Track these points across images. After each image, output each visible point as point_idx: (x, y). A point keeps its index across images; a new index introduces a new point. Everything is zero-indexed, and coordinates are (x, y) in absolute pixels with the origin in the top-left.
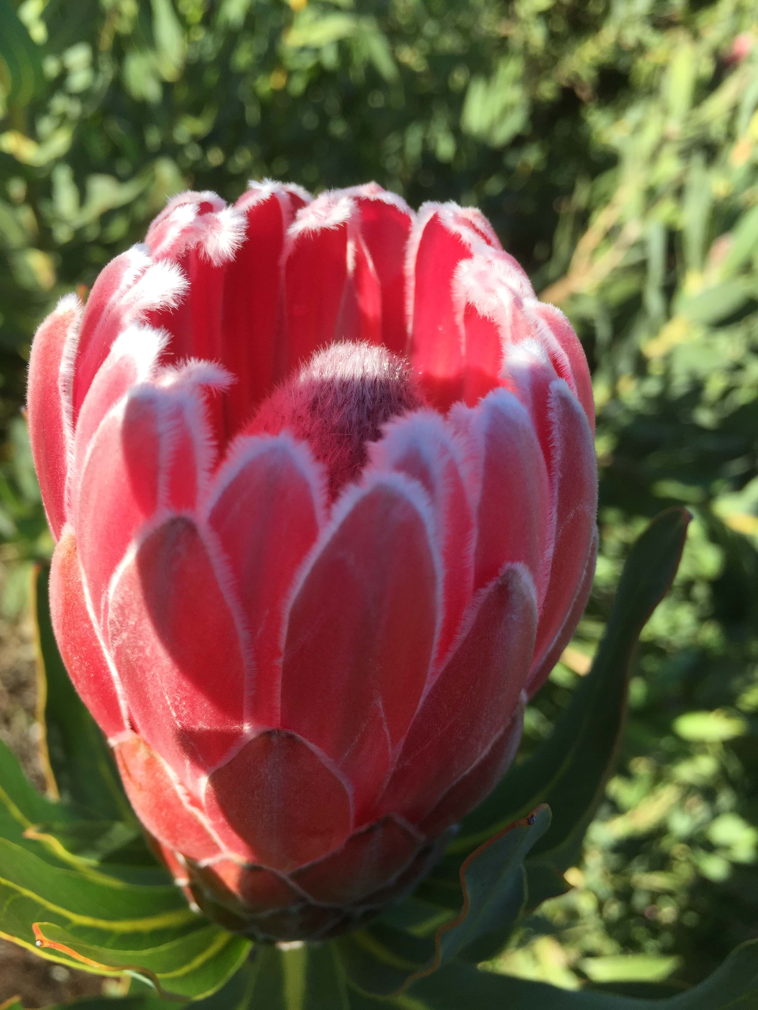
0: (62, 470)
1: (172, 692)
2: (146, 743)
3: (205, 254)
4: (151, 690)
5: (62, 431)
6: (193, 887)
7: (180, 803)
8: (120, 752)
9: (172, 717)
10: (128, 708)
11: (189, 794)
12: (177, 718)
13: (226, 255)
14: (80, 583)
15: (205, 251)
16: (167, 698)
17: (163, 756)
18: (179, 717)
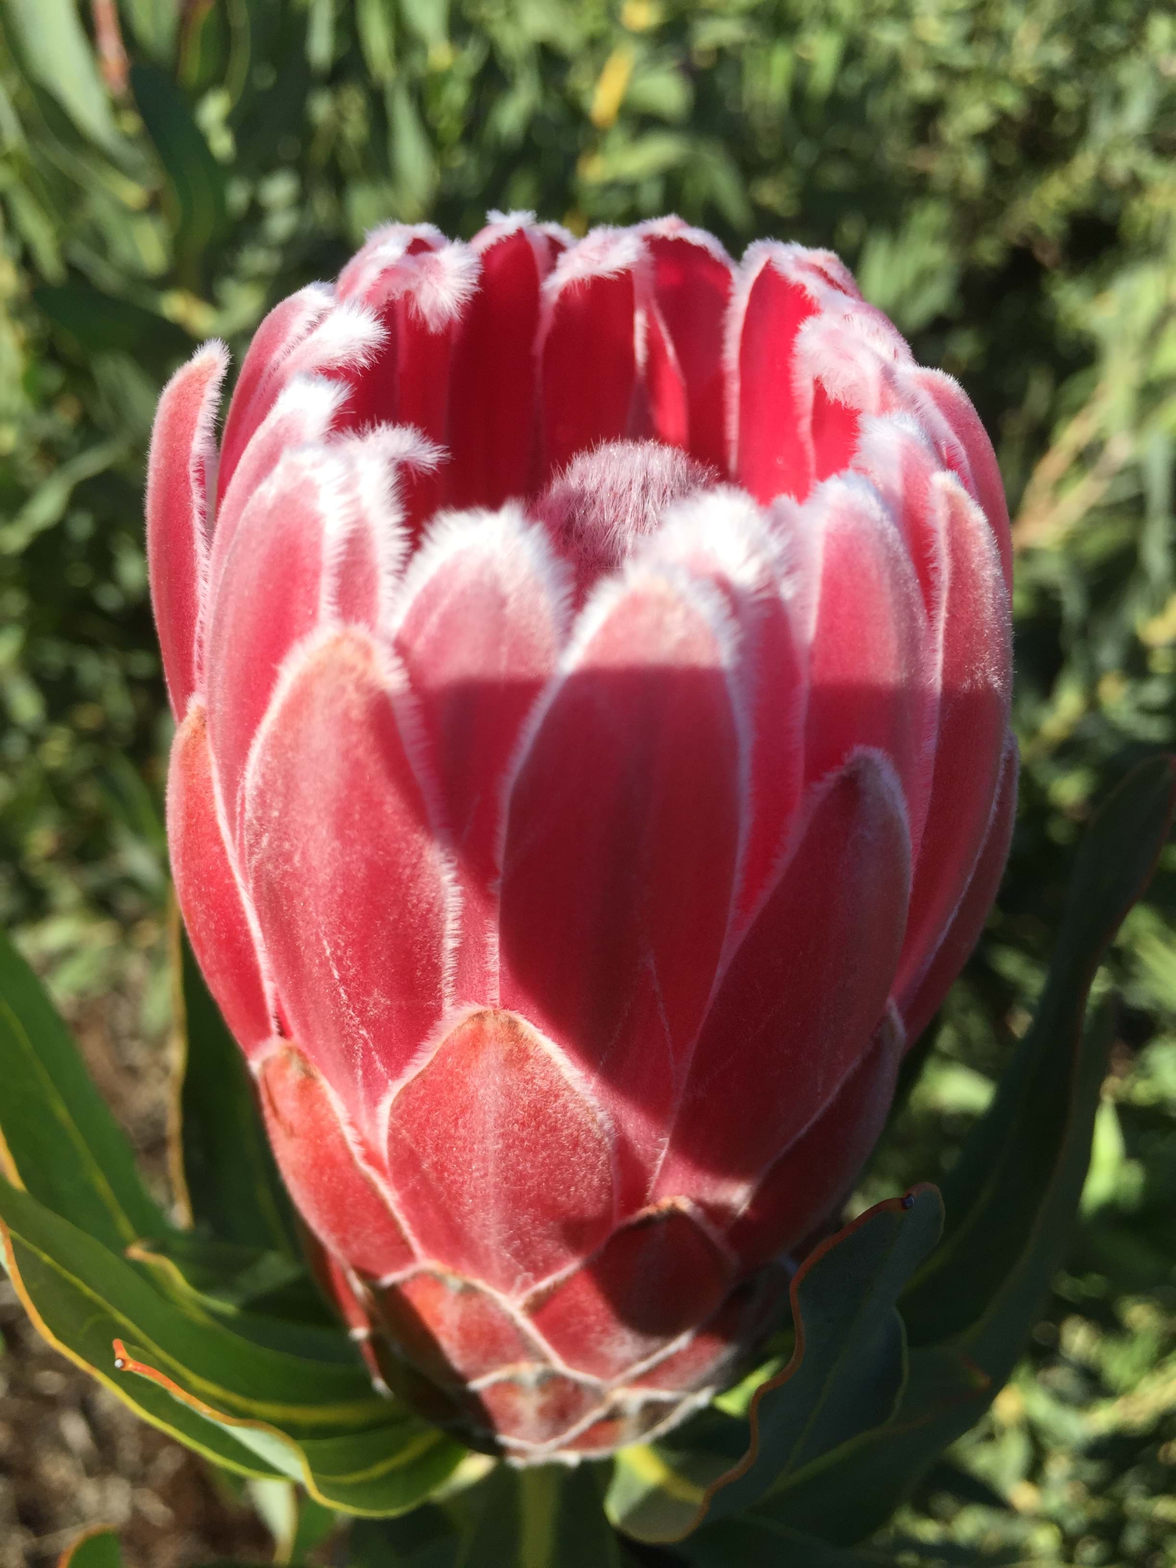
0: (191, 609)
1: (333, 932)
2: (300, 1053)
3: (417, 312)
4: (304, 932)
5: (193, 544)
6: (375, 1341)
7: (350, 1158)
8: (265, 1079)
9: (333, 981)
10: (277, 994)
11: (363, 1143)
12: (340, 981)
13: (448, 313)
14: (209, 780)
15: (417, 307)
16: (325, 943)
17: (325, 1073)
18: (343, 980)
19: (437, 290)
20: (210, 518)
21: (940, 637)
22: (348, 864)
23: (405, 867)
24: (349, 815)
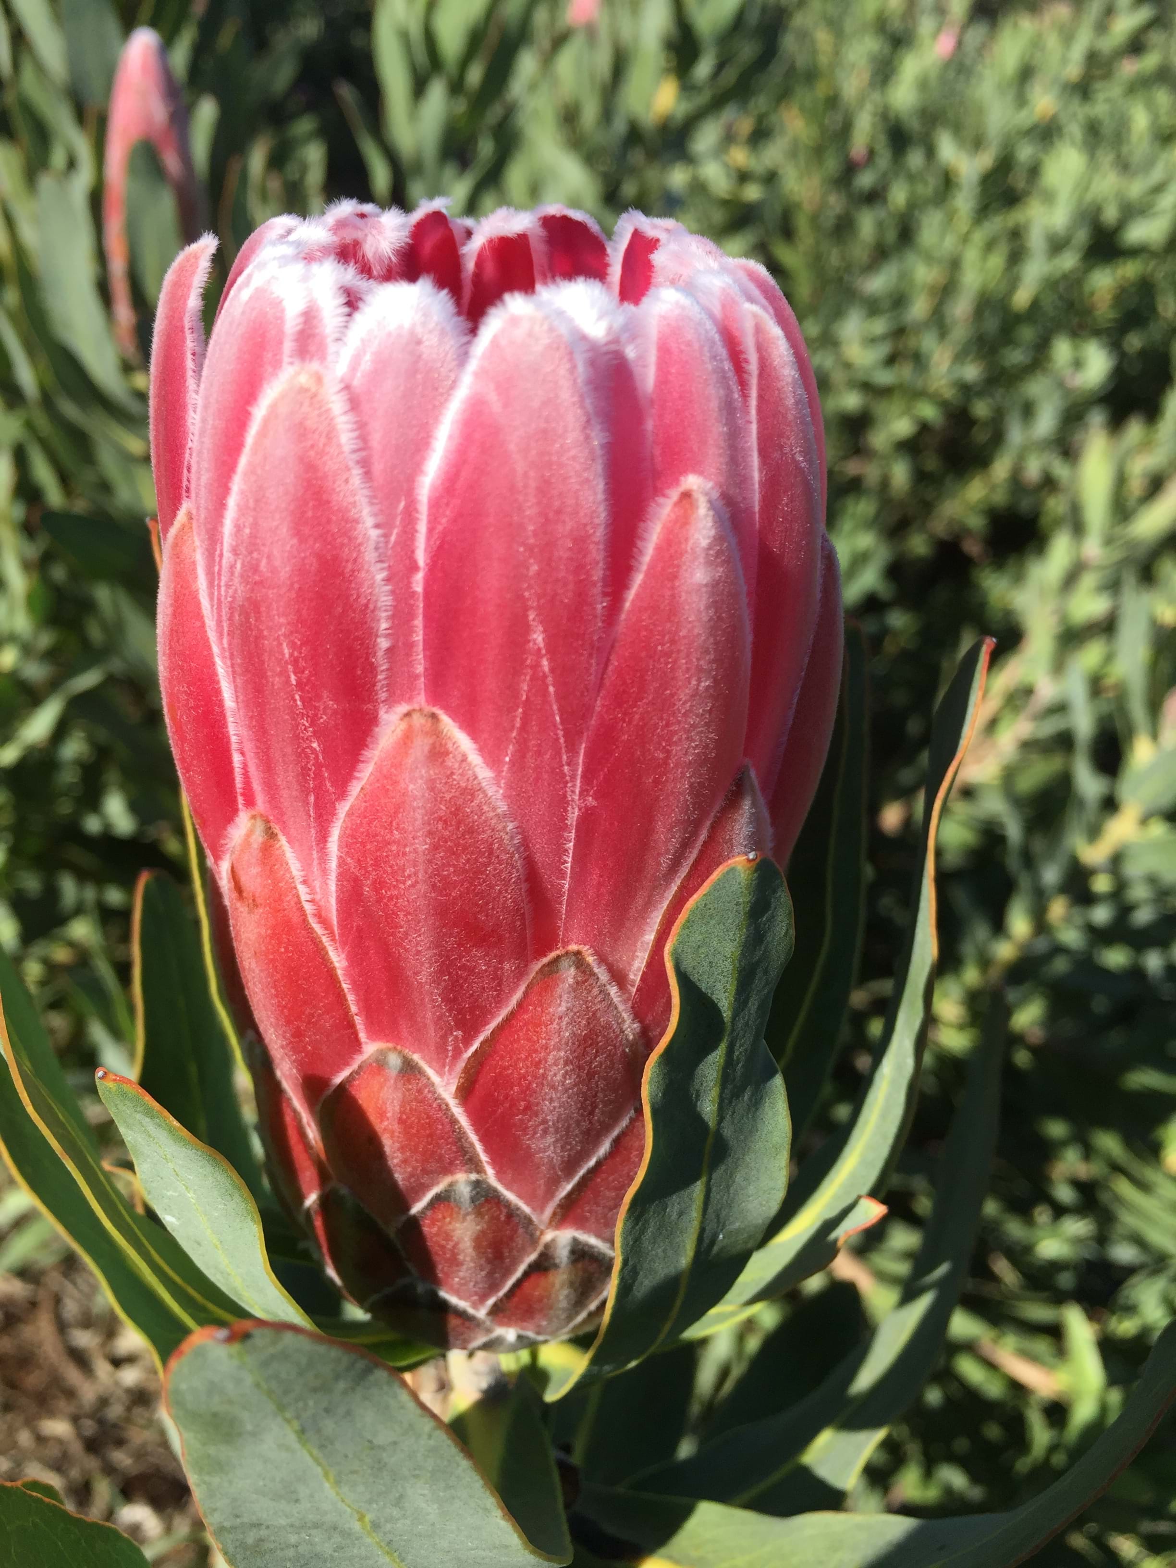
1: (291, 632)
2: (262, 815)
7: (304, 919)
9: (290, 689)
11: (315, 902)
12: (296, 686)
15: (363, 250)
16: (285, 645)
18: (300, 685)
19: (378, 241)
20: (200, 356)
21: (753, 412)
22: (304, 559)
23: (347, 561)
24: (303, 513)
